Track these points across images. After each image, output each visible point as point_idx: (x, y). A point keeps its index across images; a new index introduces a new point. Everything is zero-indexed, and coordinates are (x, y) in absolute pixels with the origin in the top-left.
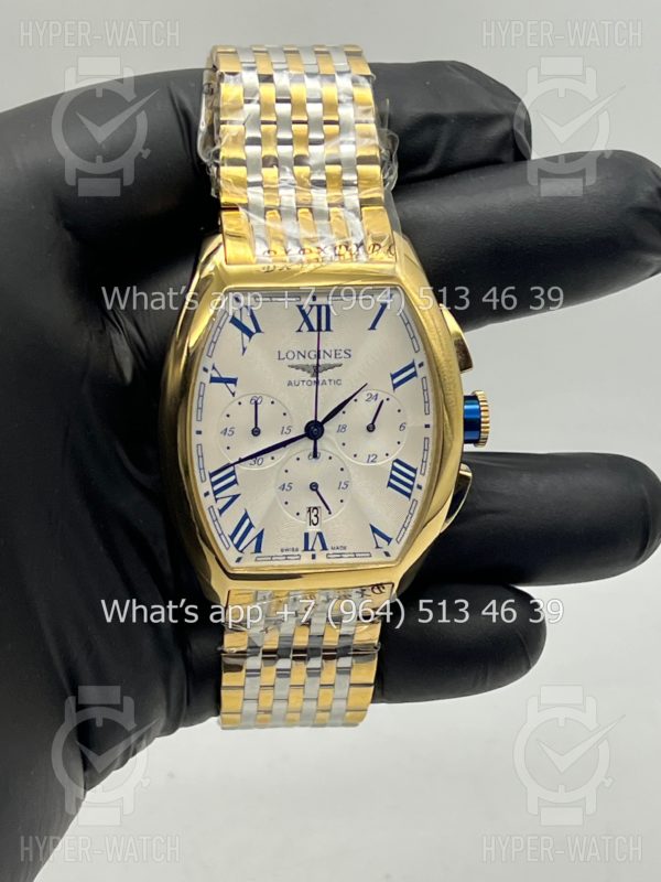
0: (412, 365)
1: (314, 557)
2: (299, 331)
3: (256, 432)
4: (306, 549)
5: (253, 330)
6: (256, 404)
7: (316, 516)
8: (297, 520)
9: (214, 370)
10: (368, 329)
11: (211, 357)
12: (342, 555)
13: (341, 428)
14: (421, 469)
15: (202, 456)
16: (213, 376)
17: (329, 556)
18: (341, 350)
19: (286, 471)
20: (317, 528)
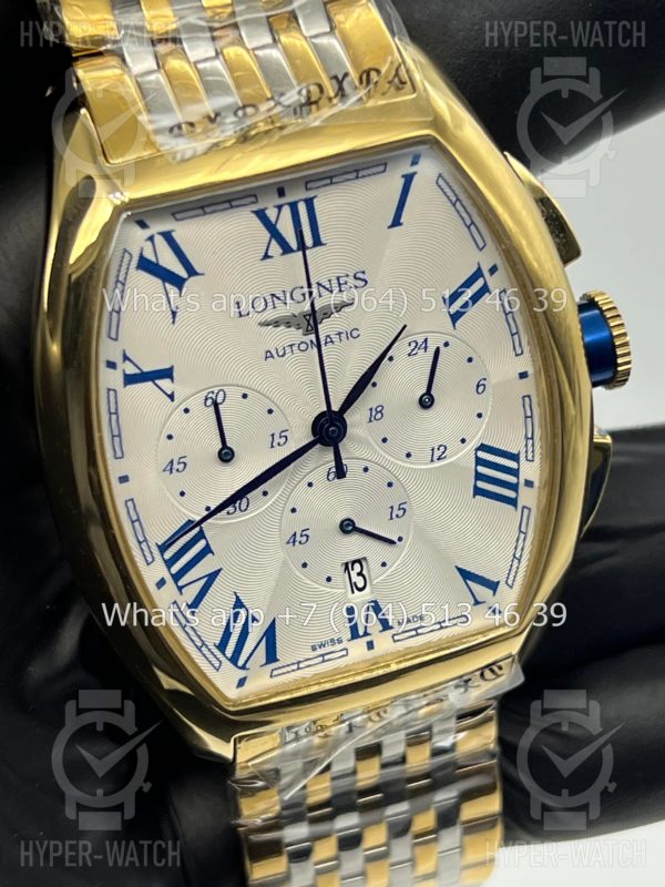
0: (478, 274)
1: (370, 645)
2: (266, 256)
3: (226, 455)
4: (355, 634)
5: (182, 272)
6: (216, 405)
7: (360, 574)
8: (329, 590)
9: (127, 362)
10: (389, 227)
11: (116, 339)
12: (419, 631)
13: (374, 413)
14: (526, 452)
15: (138, 520)
16: (128, 372)
17: (396, 638)
18: (347, 276)
19: (294, 510)
20: (367, 595)
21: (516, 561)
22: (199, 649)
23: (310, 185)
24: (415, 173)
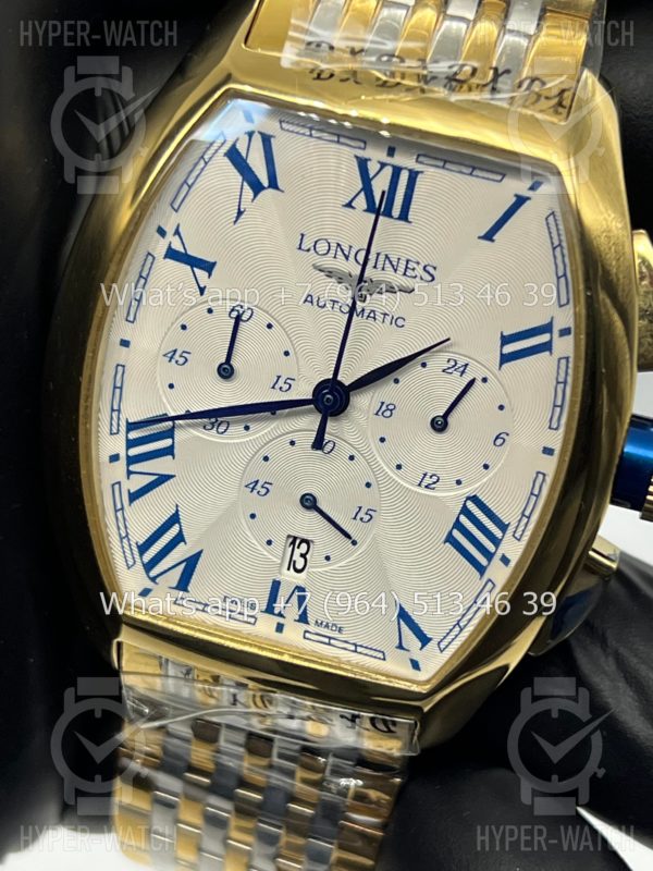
0: (547, 328)
1: (280, 628)
2: (349, 205)
3: (226, 371)
4: (270, 610)
5: (265, 182)
6: (238, 319)
7: (303, 556)
8: (265, 553)
9: (177, 237)
10: (479, 238)
11: (176, 211)
12: (332, 641)
13: (384, 408)
14: (517, 527)
15: (121, 388)
16: (173, 247)
17: (307, 635)
18: (418, 263)
19: (266, 459)
20: (300, 579)
21: (457, 629)
22: (121, 539)
23: (421, 159)
24: (528, 199)
